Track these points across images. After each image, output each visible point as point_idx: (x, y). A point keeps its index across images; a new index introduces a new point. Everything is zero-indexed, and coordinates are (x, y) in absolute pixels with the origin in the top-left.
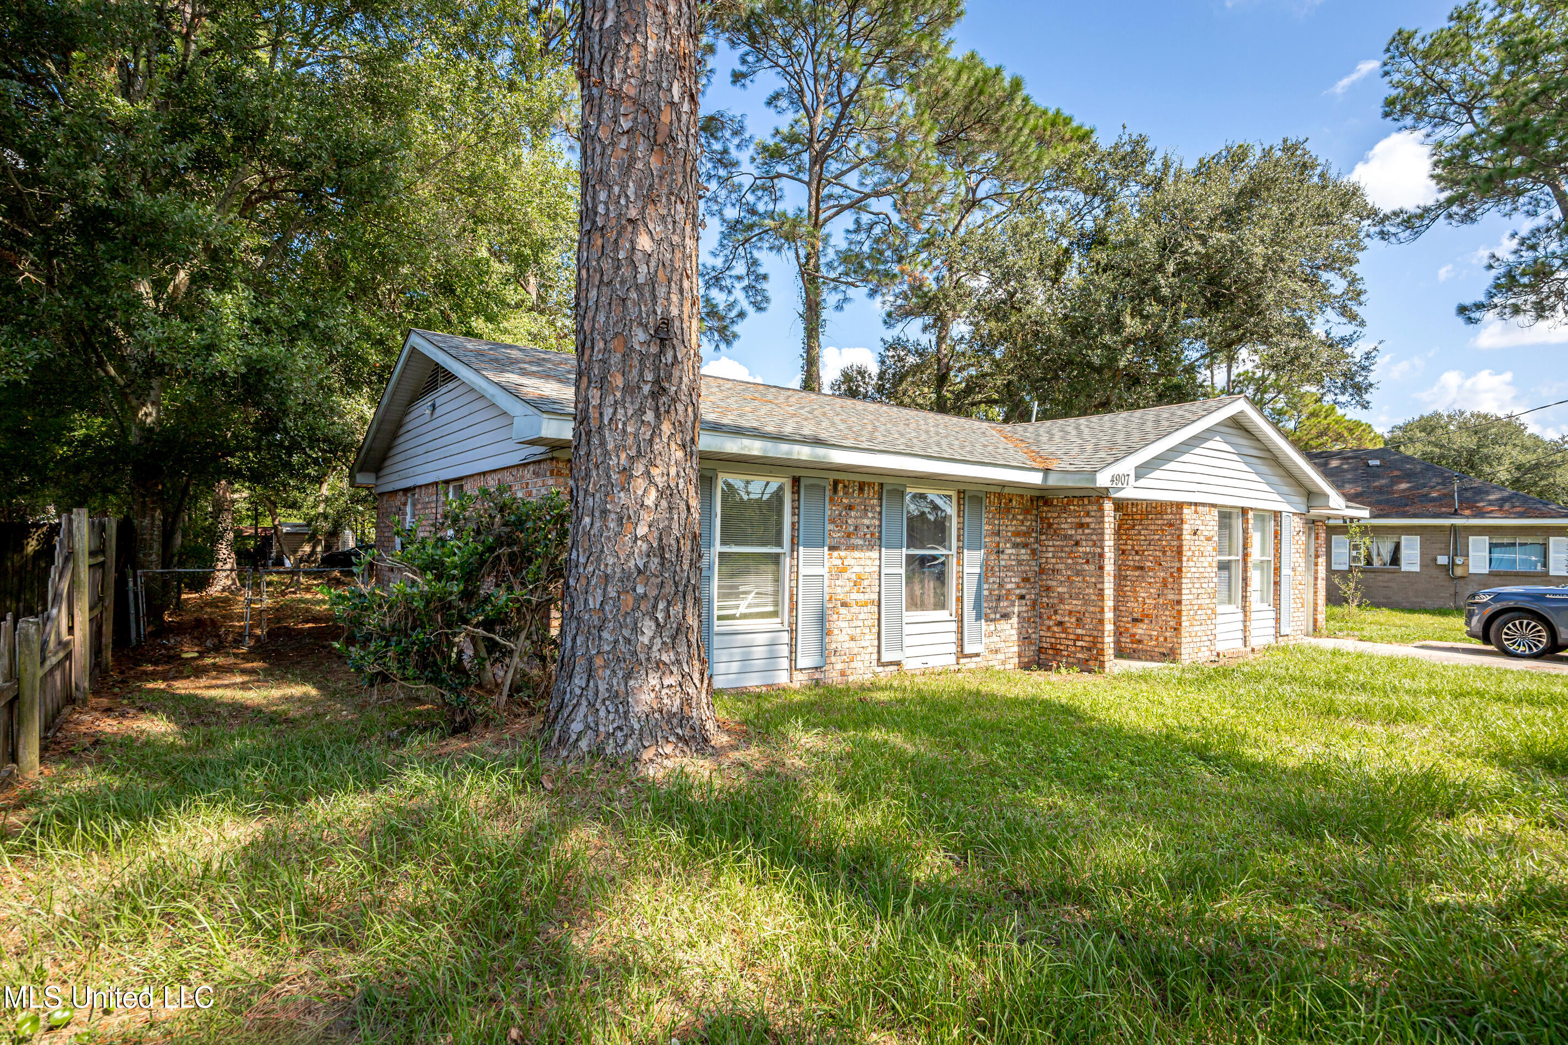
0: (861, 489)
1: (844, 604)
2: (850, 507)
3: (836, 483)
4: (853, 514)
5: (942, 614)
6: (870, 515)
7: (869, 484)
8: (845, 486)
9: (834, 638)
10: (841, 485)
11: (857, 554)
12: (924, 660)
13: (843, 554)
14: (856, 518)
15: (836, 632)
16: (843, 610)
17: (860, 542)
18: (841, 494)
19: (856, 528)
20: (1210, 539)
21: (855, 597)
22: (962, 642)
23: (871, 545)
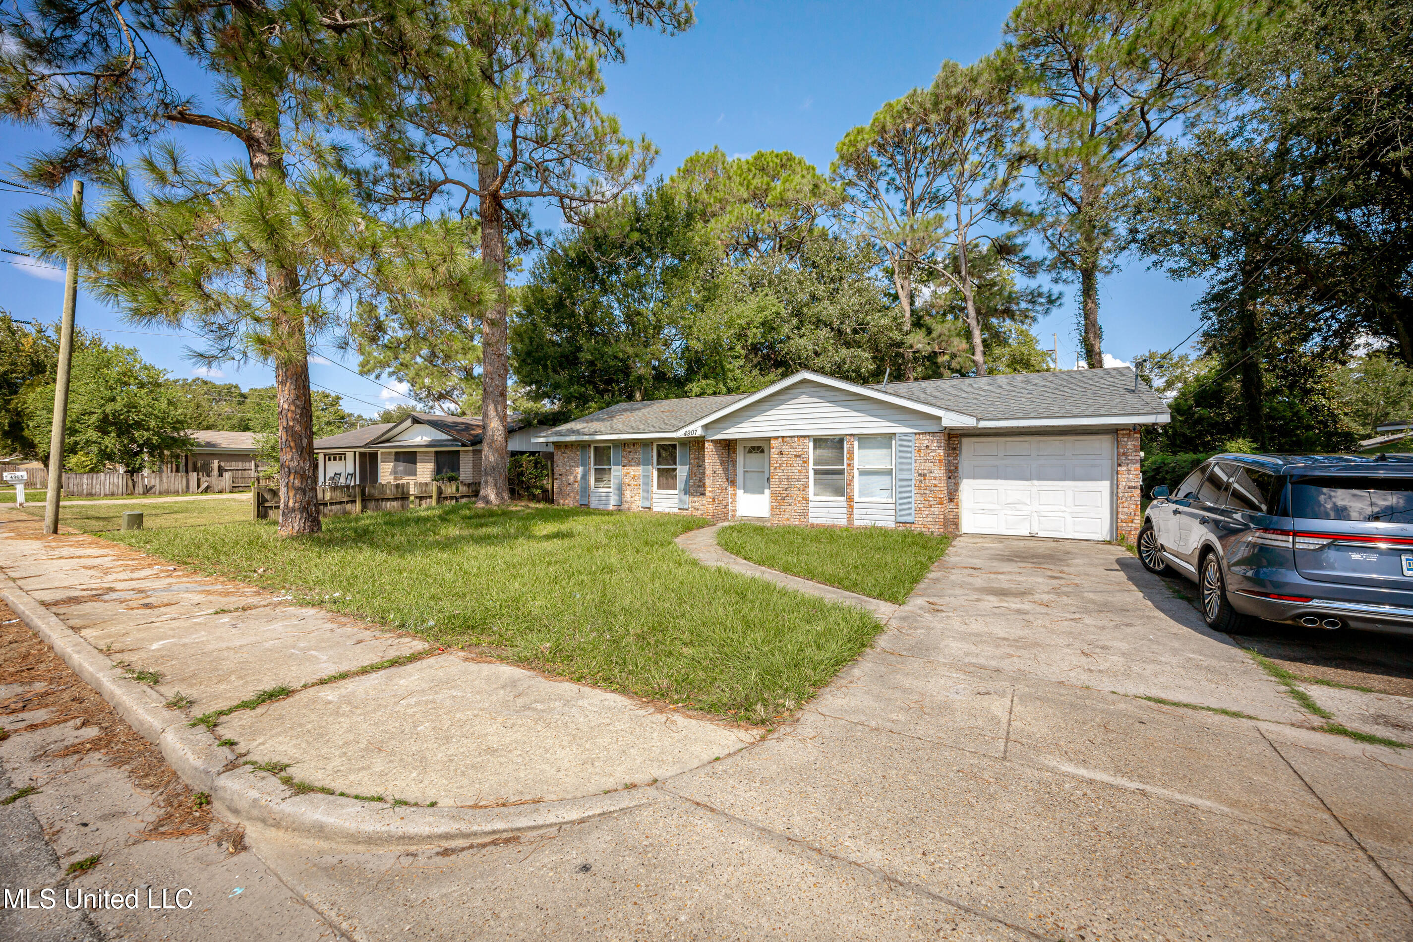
0: (634, 445)
2: (630, 452)
3: (624, 444)
4: (631, 454)
5: (675, 492)
6: (637, 454)
7: (636, 443)
8: (628, 445)
9: (626, 497)
10: (626, 445)
11: (633, 468)
12: (664, 509)
13: (628, 468)
14: (632, 456)
15: (626, 494)
16: (628, 487)
17: (635, 464)
18: (626, 447)
19: (632, 459)
20: (799, 456)
21: (633, 483)
22: (679, 503)
23: (638, 465)
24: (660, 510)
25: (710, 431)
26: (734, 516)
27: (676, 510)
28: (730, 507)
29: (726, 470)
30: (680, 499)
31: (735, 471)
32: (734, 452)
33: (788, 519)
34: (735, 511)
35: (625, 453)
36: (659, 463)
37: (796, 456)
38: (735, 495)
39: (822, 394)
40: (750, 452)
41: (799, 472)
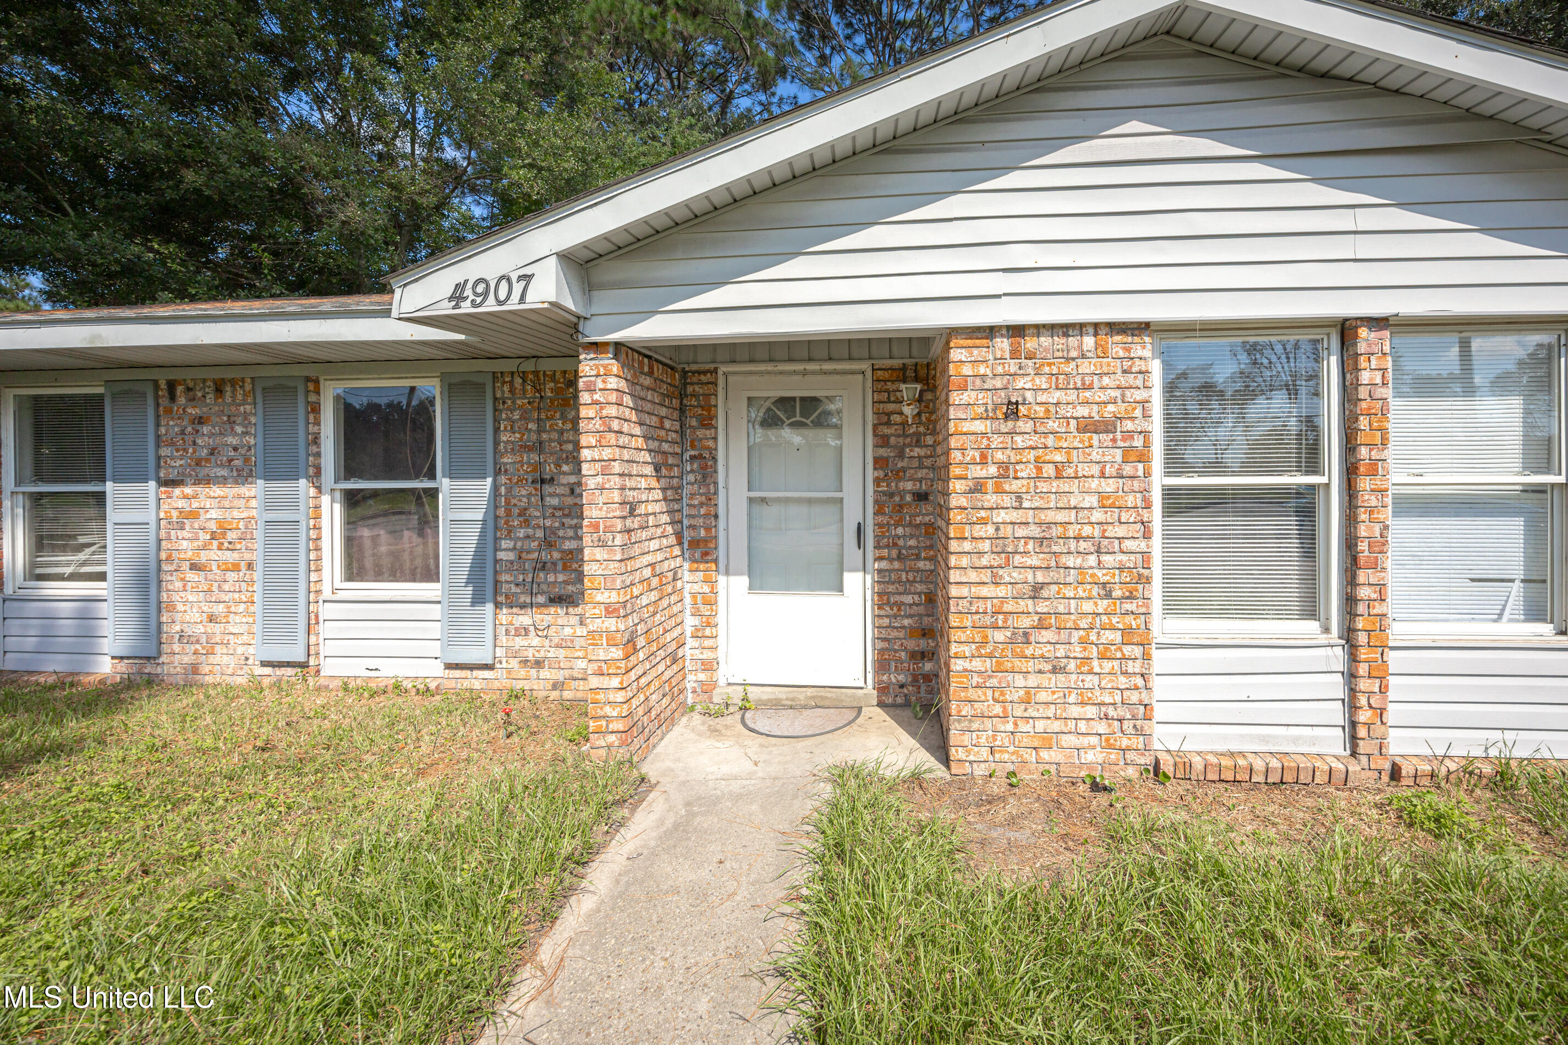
0: (219, 391)
1: (194, 567)
2: (201, 420)
3: (172, 386)
4: (205, 429)
5: (430, 590)
6: (239, 429)
7: (233, 382)
8: (189, 389)
9: (178, 617)
10: (180, 389)
11: (217, 491)
12: (372, 663)
13: (188, 490)
14: (211, 435)
15: (180, 607)
16: (191, 576)
17: (224, 472)
18: (182, 400)
19: (212, 452)
20: (1104, 427)
21: (213, 555)
22: (449, 642)
23: (243, 475)
24: (355, 669)
25: (605, 301)
26: (707, 688)
27: (435, 669)
28: (690, 650)
29: (673, 495)
30: (452, 622)
31: (710, 499)
32: (708, 422)
33: (1047, 741)
34: (709, 666)
35: (171, 427)
36: (350, 469)
37: (1088, 427)
38: (710, 601)
39: (1229, 116)
40: (770, 422)
41: (1105, 502)
